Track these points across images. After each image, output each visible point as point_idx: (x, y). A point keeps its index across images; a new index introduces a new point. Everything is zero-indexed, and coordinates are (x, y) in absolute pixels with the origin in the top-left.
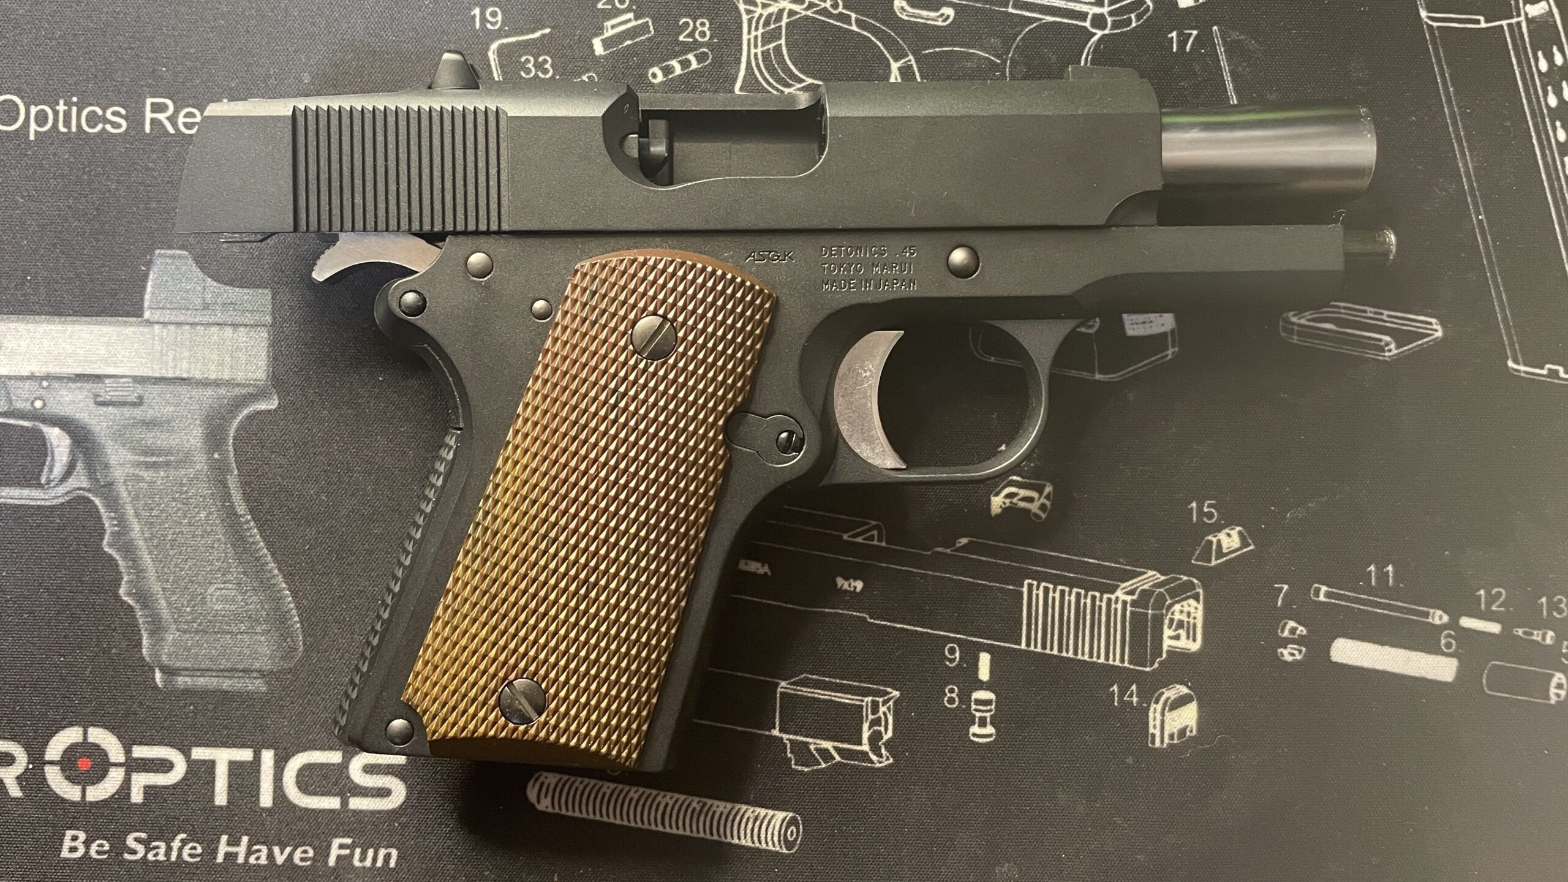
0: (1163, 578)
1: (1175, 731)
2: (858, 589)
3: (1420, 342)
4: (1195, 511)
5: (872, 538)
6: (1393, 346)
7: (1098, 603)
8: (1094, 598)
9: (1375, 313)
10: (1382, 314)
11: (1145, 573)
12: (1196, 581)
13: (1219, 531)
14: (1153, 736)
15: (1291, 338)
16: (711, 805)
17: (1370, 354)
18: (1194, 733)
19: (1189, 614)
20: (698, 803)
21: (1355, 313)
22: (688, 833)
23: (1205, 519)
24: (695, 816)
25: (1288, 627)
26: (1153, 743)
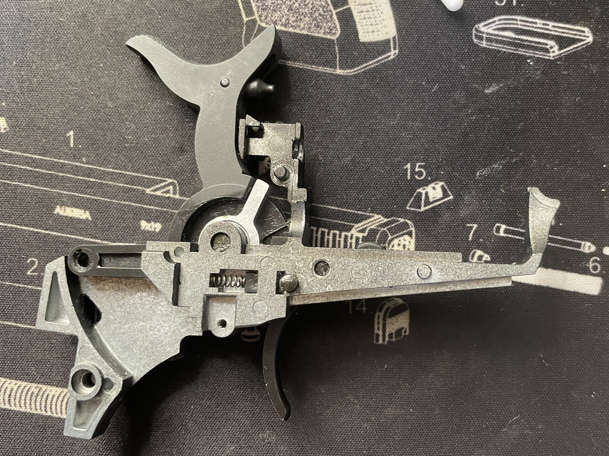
0: (386, 220)
1: (394, 331)
2: (157, 230)
3: (576, 46)
4: (409, 171)
5: (168, 192)
6: (556, 48)
7: (338, 239)
8: (335, 235)
9: (544, 24)
10: (548, 25)
11: (373, 216)
12: (409, 222)
13: (427, 186)
14: (378, 335)
15: (481, 44)
16: (46, 390)
17: (539, 55)
18: (407, 333)
19: (404, 246)
20: (36, 387)
21: (528, 24)
22: (28, 410)
23: (416, 177)
24: (34, 398)
25: (476, 255)
26: (378, 340)
